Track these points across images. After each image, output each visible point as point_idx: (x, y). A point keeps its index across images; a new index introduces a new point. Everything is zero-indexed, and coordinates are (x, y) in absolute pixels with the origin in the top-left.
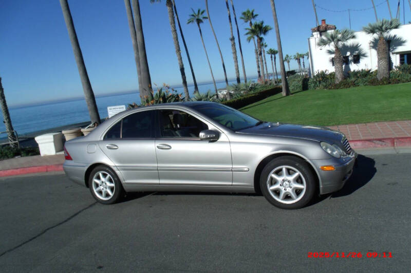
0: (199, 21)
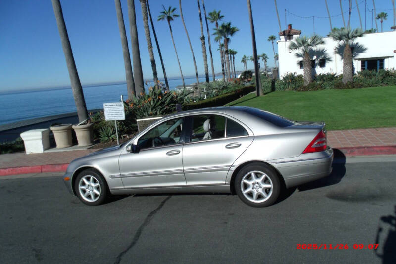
0: (169, 19)
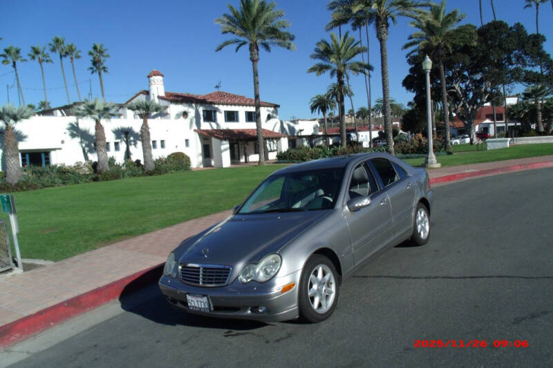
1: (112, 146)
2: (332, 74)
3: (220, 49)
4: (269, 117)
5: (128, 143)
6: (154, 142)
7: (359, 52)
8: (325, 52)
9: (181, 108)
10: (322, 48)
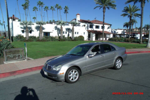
1: (65, 33)
2: (128, 17)
3: (95, 8)
4: (108, 28)
5: (69, 32)
6: (76, 32)
7: (137, 10)
8: (127, 10)
9: (83, 24)
10: (126, 9)
